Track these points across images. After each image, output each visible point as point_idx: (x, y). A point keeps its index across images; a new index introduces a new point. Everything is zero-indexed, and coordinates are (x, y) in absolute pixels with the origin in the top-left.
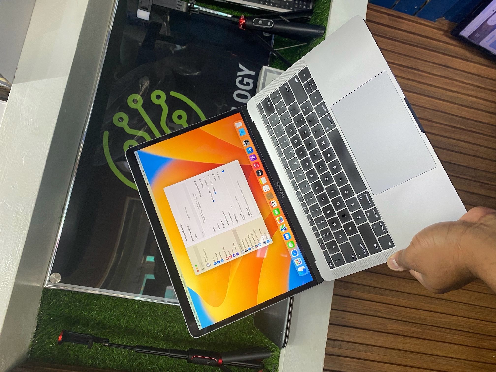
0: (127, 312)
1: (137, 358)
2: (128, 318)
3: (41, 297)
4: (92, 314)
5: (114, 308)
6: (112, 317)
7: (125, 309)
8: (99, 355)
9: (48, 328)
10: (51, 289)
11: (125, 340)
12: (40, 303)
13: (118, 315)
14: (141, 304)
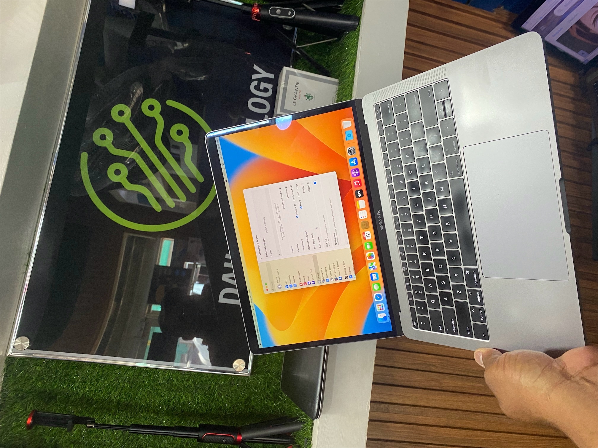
0: (118, 381)
1: (133, 439)
2: (121, 389)
3: (5, 369)
4: (73, 386)
5: (102, 377)
6: (99, 390)
7: (116, 379)
8: (83, 439)
9: (15, 408)
10: (17, 358)
11: (117, 417)
12: (3, 377)
13: (107, 386)
14: (136, 371)
